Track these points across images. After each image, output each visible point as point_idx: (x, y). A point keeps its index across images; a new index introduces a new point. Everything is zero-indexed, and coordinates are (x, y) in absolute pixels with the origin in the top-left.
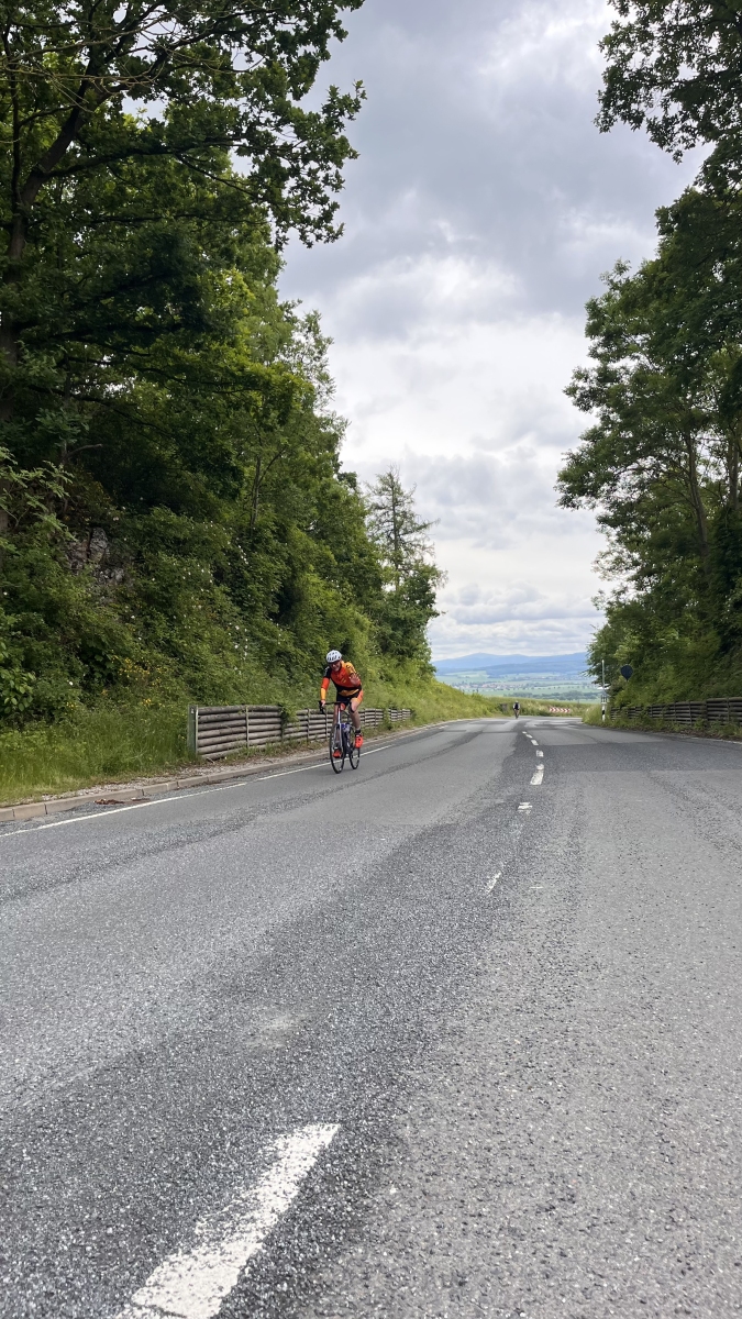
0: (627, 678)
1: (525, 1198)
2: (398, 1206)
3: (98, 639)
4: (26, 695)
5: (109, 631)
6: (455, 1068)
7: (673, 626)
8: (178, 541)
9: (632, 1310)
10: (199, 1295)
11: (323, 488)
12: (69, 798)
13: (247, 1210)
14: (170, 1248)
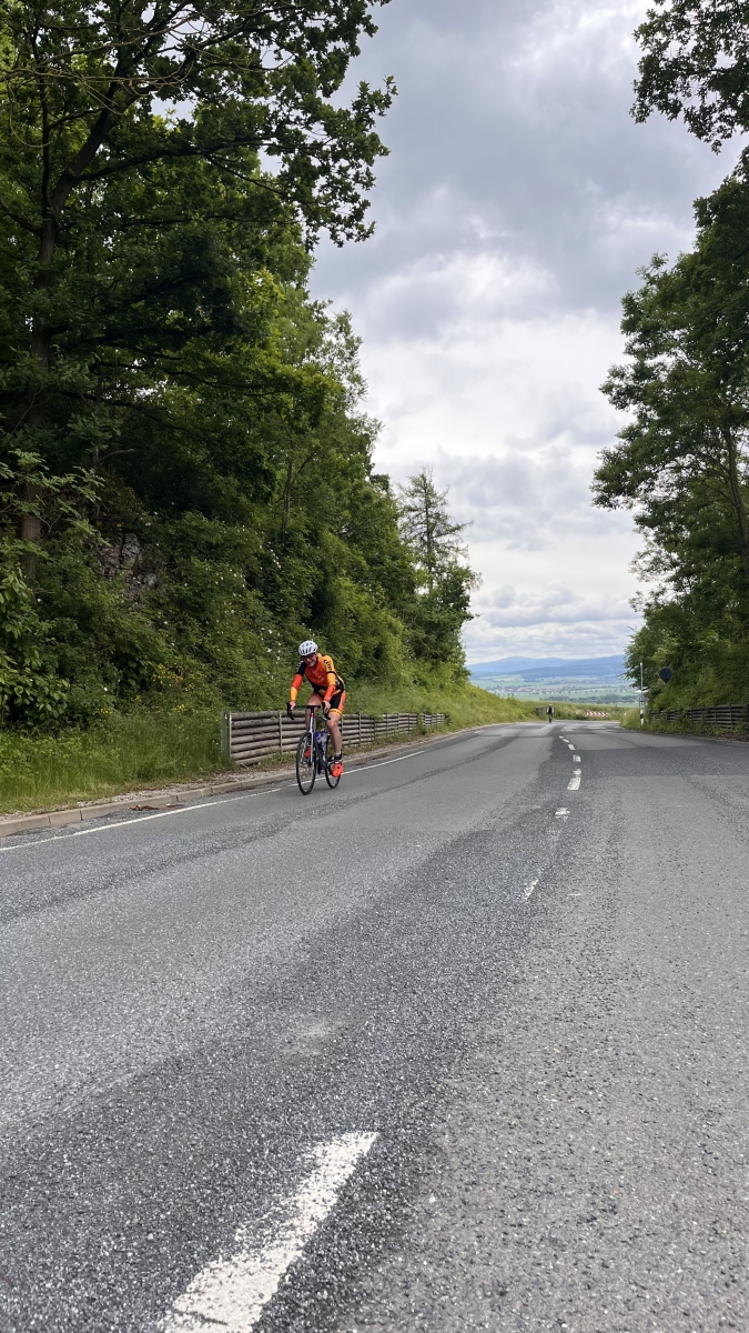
0: (666, 681)
1: (566, 1209)
2: (437, 1215)
3: (131, 645)
4: (60, 702)
5: (142, 637)
6: (493, 1076)
7: (713, 628)
8: (210, 546)
9: (675, 1322)
10: (239, 1302)
11: (355, 489)
12: (104, 804)
13: (287, 1217)
14: (210, 1254)
